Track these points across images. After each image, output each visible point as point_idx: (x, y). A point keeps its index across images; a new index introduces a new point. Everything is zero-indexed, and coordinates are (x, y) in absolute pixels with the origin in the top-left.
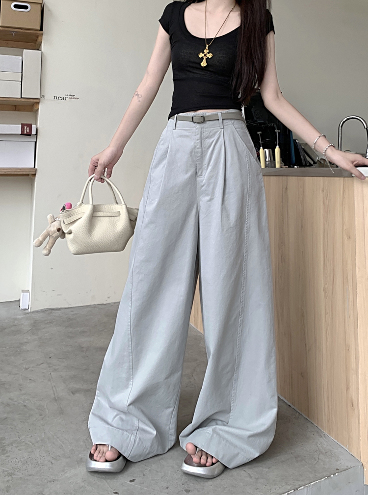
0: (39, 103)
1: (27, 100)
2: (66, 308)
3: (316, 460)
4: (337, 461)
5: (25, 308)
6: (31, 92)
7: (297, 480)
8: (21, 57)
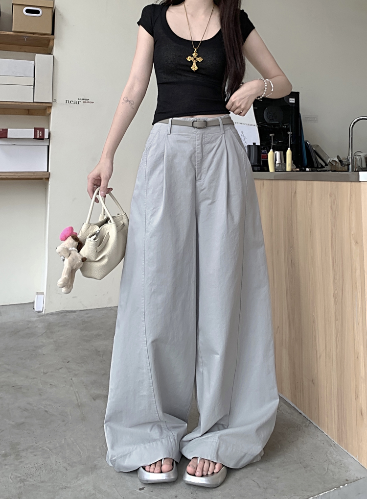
0: (51, 107)
1: (39, 104)
2: (81, 311)
3: (325, 470)
4: (347, 471)
5: (39, 310)
6: (43, 97)
7: (306, 491)
8: (33, 62)
